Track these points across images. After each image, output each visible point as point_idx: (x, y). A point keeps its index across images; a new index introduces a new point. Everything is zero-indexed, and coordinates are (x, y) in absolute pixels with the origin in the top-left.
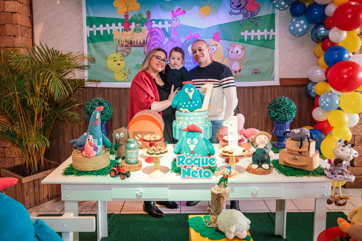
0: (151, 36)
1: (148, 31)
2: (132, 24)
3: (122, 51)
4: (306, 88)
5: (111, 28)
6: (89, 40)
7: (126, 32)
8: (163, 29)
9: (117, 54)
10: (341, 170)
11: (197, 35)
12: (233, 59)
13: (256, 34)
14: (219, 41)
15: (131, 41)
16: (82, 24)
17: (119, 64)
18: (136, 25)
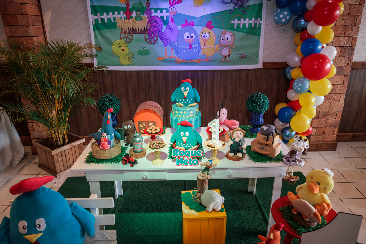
0: (151, 24)
1: (148, 19)
2: (133, 12)
3: (126, 38)
4: (285, 71)
5: (114, 16)
6: (95, 27)
7: (128, 20)
8: (162, 18)
9: (120, 41)
10: (295, 158)
11: (192, 23)
12: (224, 45)
13: (244, 22)
14: (211, 29)
15: (133, 28)
16: (87, 12)
17: (123, 50)
18: (136, 13)
